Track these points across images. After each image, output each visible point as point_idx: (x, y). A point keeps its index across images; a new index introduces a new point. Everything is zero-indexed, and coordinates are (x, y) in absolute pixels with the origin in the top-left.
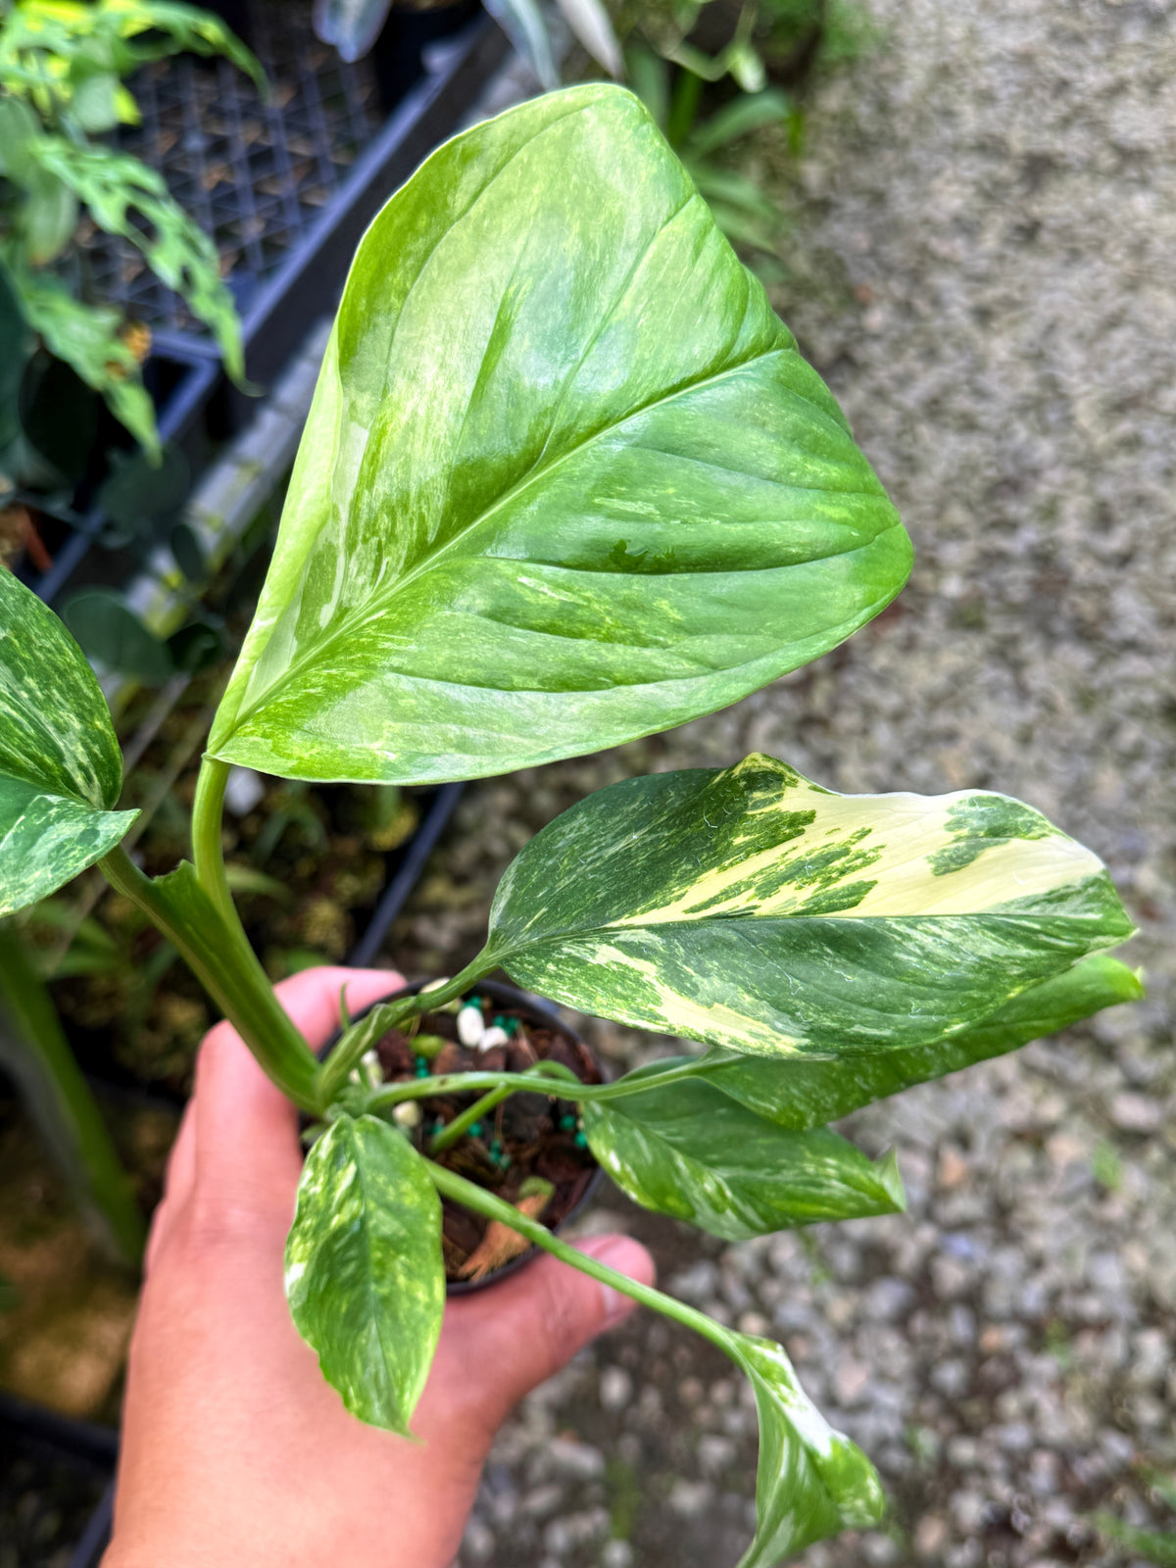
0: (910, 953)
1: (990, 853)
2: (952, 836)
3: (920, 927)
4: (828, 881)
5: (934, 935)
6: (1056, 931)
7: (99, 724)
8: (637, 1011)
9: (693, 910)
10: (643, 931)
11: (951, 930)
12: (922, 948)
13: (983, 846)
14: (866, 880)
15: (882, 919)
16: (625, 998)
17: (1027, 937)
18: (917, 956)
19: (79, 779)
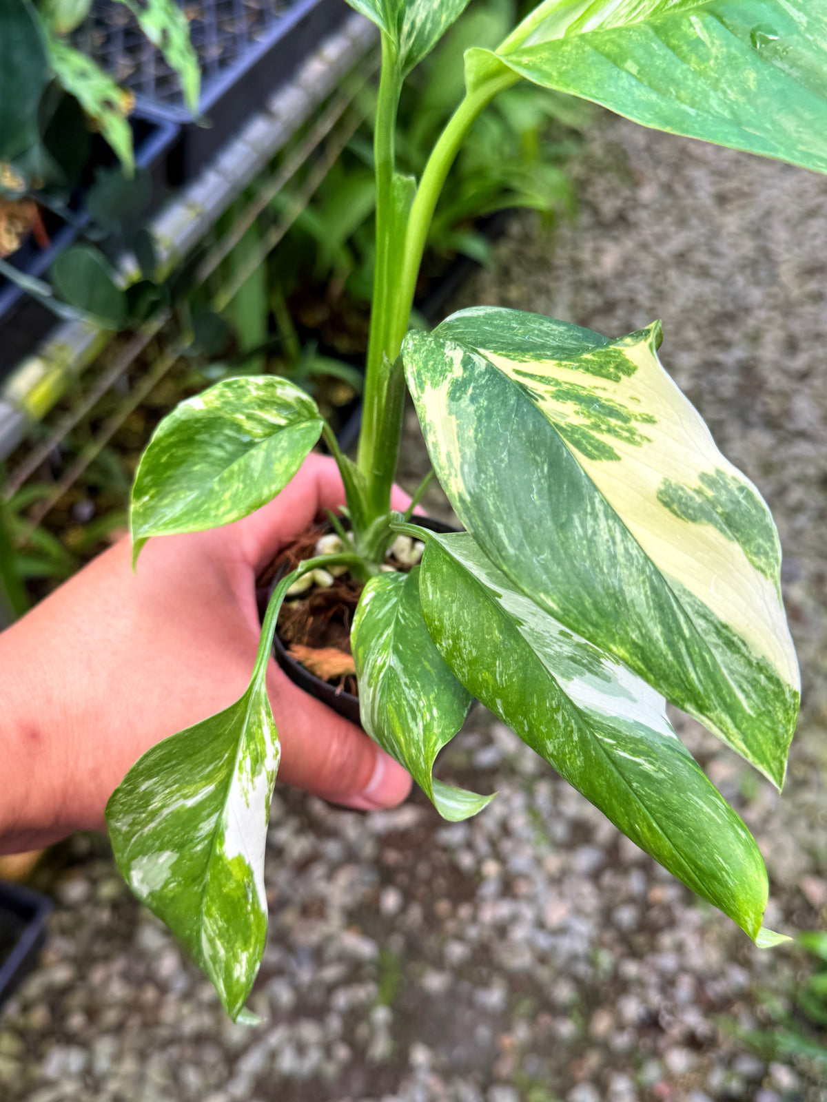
0: (583, 526)
1: (709, 532)
2: (697, 484)
3: (611, 522)
4: (596, 427)
5: (613, 538)
6: (696, 657)
9: (518, 372)
10: (485, 362)
11: (626, 550)
12: (594, 533)
13: (711, 520)
14: (616, 451)
15: (596, 489)
17: (672, 630)
18: (585, 532)
19: (406, 28)
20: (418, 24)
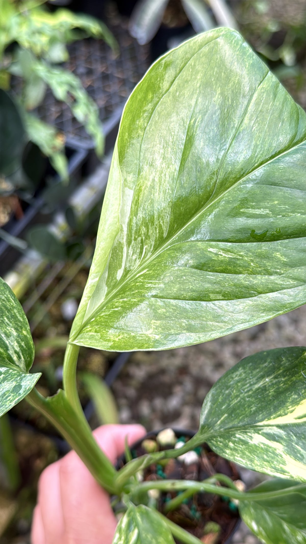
7: (25, 333)
8: (275, 468)
9: (300, 418)
10: (275, 428)
16: (268, 462)
19: (15, 358)
20: (18, 349)
